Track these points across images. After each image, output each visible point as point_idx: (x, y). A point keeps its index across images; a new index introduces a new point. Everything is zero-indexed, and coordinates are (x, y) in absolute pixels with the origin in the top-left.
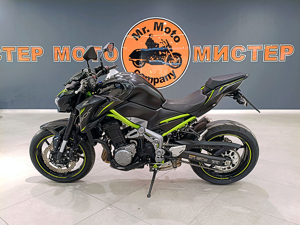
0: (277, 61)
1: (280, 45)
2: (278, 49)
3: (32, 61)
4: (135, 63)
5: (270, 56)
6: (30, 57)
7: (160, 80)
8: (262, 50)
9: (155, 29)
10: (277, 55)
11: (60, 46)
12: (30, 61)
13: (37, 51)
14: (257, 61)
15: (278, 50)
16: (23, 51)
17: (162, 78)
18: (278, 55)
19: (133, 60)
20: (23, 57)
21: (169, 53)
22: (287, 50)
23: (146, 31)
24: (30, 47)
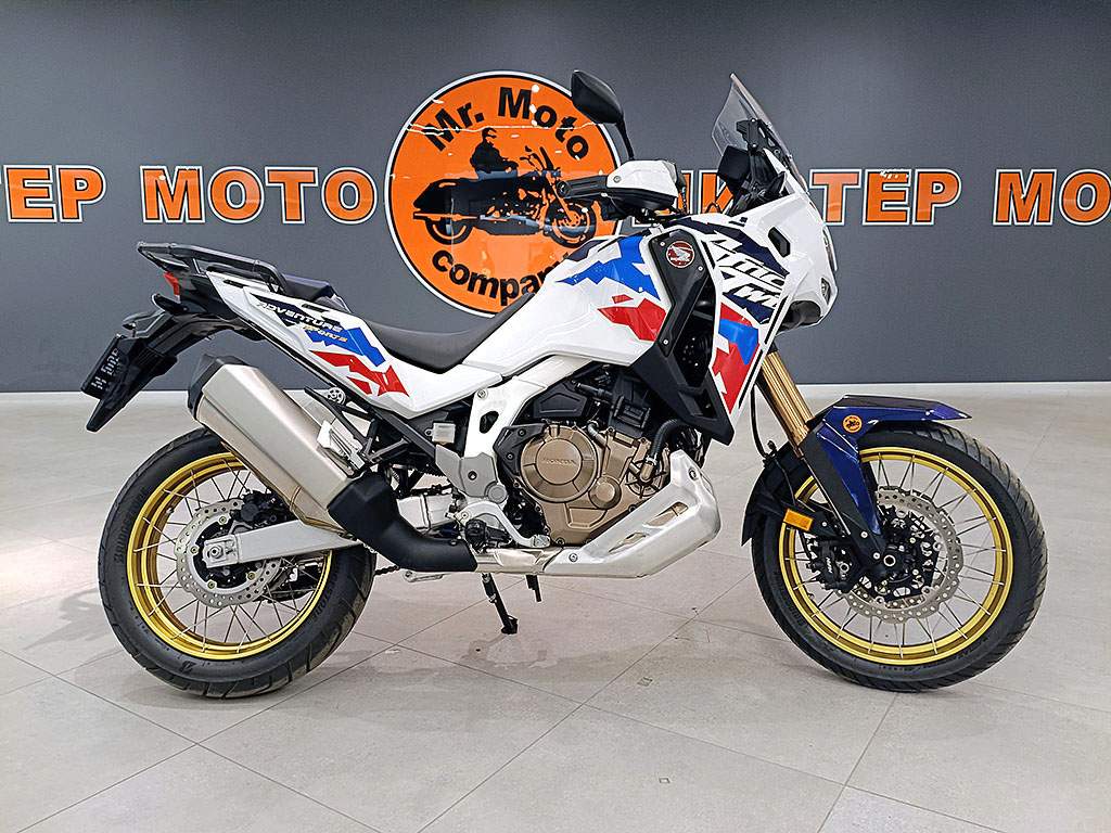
0: (907, 223)
1: (917, 171)
2: (909, 185)
3: (62, 220)
4: (434, 226)
5: (884, 208)
6: (54, 206)
7: (521, 286)
8: (859, 186)
9: (502, 113)
10: (906, 203)
11: (164, 167)
12: (55, 220)
13: (82, 185)
14: (843, 223)
15: (911, 188)
16: (26, 182)
17: (530, 281)
18: (910, 204)
19: (429, 216)
20: (28, 205)
21: (552, 193)
22: (938, 188)
23: (473, 119)
24: (54, 168)
